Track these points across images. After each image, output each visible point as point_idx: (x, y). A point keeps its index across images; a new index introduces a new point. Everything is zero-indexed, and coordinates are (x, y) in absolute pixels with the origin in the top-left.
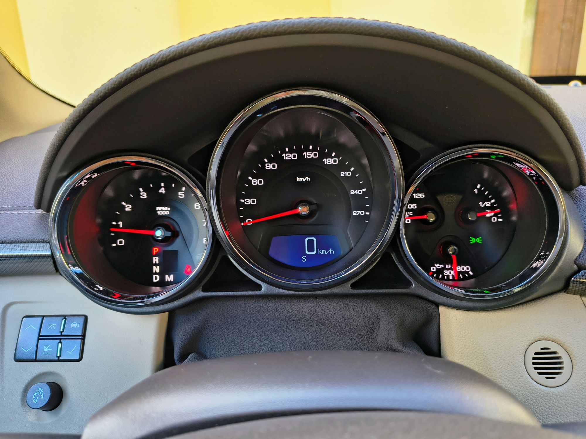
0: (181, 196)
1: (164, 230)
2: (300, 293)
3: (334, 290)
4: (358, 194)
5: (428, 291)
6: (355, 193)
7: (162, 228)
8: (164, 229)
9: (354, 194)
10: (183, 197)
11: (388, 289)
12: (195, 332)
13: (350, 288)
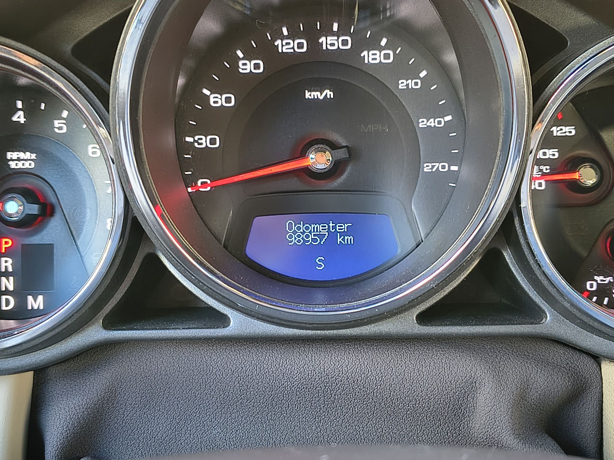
0: (60, 128)
1: (24, 200)
2: (310, 332)
3: (381, 327)
4: (435, 126)
5: (579, 329)
6: (428, 124)
7: (20, 196)
8: (23, 198)
9: (426, 126)
10: (64, 130)
11: (494, 325)
12: (89, 414)
13: (415, 322)
